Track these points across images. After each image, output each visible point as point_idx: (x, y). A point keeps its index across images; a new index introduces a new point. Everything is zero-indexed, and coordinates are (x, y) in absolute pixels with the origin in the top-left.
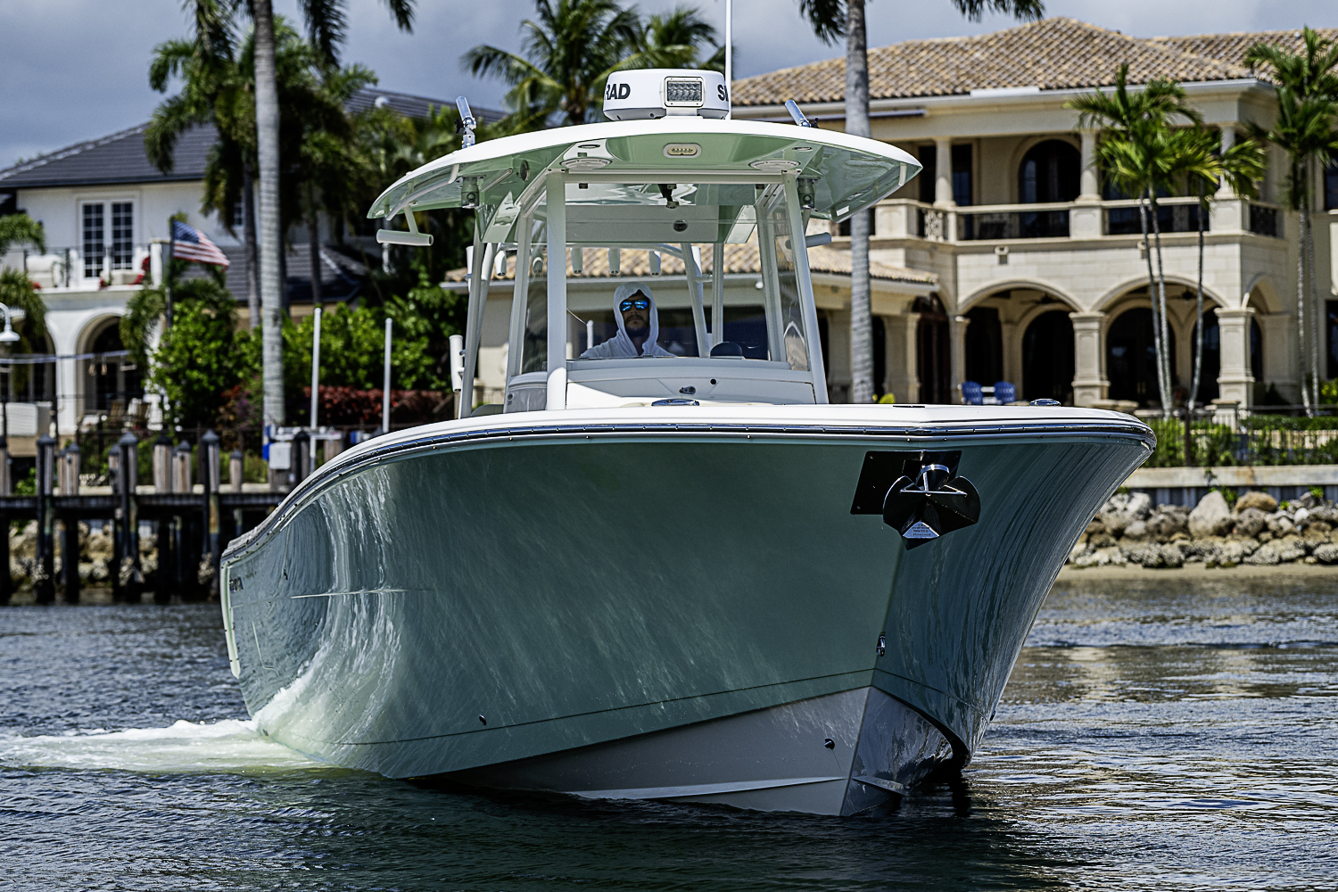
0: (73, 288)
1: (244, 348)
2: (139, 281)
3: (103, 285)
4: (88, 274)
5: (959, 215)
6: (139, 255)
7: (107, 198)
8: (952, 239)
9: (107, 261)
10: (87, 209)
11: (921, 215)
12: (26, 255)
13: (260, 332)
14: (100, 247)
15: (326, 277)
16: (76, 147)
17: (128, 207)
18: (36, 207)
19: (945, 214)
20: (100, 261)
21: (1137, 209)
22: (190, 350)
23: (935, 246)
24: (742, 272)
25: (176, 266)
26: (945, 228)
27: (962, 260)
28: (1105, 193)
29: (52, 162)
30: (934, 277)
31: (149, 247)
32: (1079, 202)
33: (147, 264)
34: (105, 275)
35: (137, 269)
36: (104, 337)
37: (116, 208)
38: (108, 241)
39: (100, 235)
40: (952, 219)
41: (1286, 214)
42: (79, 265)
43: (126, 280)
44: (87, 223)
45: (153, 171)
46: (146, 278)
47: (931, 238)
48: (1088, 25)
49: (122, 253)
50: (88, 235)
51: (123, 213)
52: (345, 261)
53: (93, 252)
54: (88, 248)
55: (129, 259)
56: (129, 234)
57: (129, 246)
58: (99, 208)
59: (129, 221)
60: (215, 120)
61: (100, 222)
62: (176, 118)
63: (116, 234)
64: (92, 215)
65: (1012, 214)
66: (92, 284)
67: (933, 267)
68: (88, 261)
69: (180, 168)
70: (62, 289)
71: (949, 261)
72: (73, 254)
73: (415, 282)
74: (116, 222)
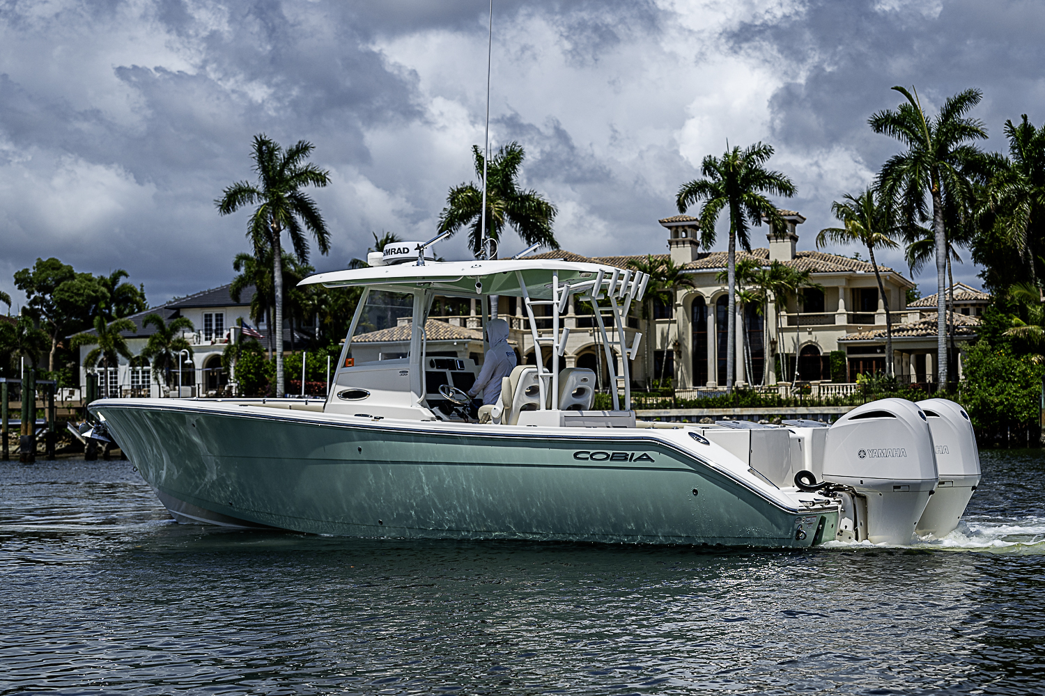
0: (201, 344)
1: (268, 367)
2: (226, 342)
3: (213, 343)
4: (206, 339)
5: (524, 320)
6: (226, 333)
7: (214, 312)
8: (522, 329)
9: (214, 335)
10: (206, 316)
11: (511, 320)
12: (184, 332)
13: (275, 361)
14: (211, 330)
15: (296, 341)
16: (201, 293)
17: (221, 315)
18: (187, 314)
19: (520, 319)
20: (211, 335)
21: (590, 318)
22: (249, 367)
23: (516, 331)
24: (449, 339)
25: (241, 337)
26: (519, 324)
27: (525, 336)
28: (577, 313)
29: (193, 298)
30: (516, 342)
31: (230, 330)
32: (567, 316)
33: (229, 336)
34: (213, 339)
35: (225, 338)
36: (213, 362)
37: (217, 315)
38: (214, 328)
39: (211, 325)
40: (522, 321)
41: (641, 321)
42: (203, 336)
43: (221, 342)
44: (206, 321)
45: (232, 302)
46: (229, 341)
47: (515, 328)
48: (570, 252)
49: (219, 332)
50: (206, 325)
51: (220, 318)
52: (302, 335)
53: (208, 332)
54: (206, 330)
55: (222, 334)
56: (222, 325)
57: (222, 329)
58: (211, 315)
59: (222, 320)
60: (256, 283)
61: (211, 320)
62: (242, 282)
63: (217, 325)
64: (208, 318)
65: (543, 320)
66: (209, 343)
67: (515, 339)
68: (206, 335)
69: (242, 301)
70: (197, 345)
71: (521, 337)
72: (201, 332)
73: (329, 343)
74: (217, 320)
